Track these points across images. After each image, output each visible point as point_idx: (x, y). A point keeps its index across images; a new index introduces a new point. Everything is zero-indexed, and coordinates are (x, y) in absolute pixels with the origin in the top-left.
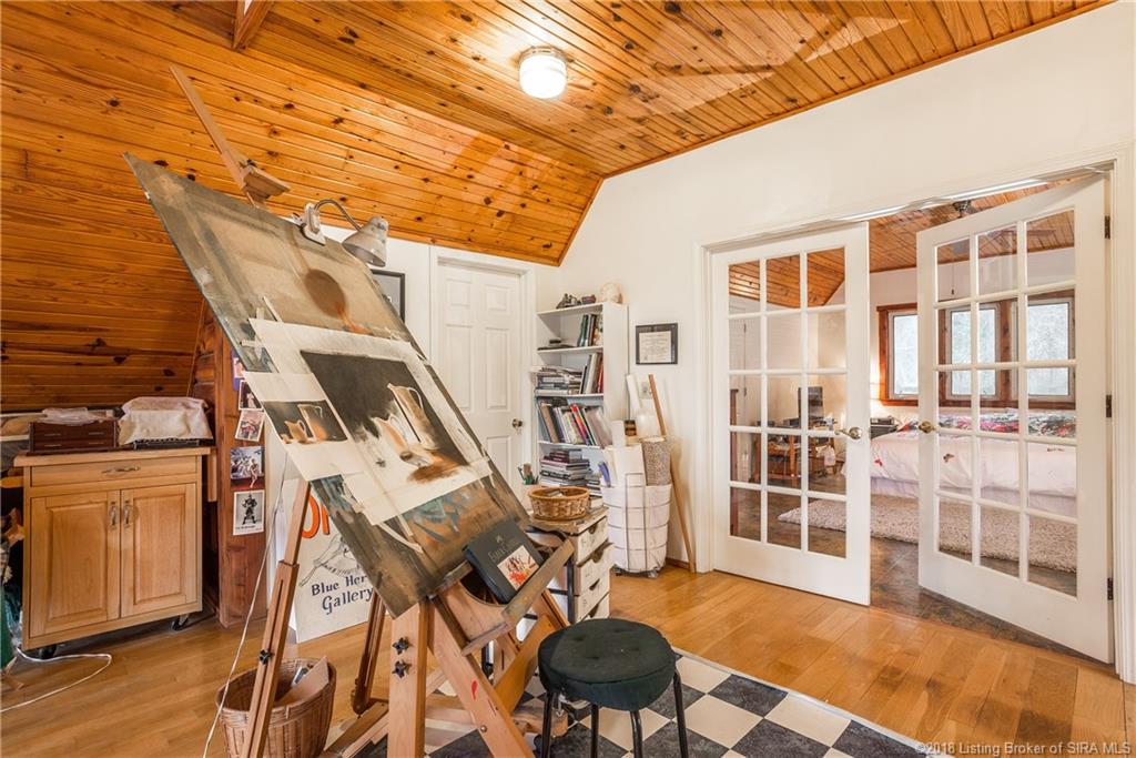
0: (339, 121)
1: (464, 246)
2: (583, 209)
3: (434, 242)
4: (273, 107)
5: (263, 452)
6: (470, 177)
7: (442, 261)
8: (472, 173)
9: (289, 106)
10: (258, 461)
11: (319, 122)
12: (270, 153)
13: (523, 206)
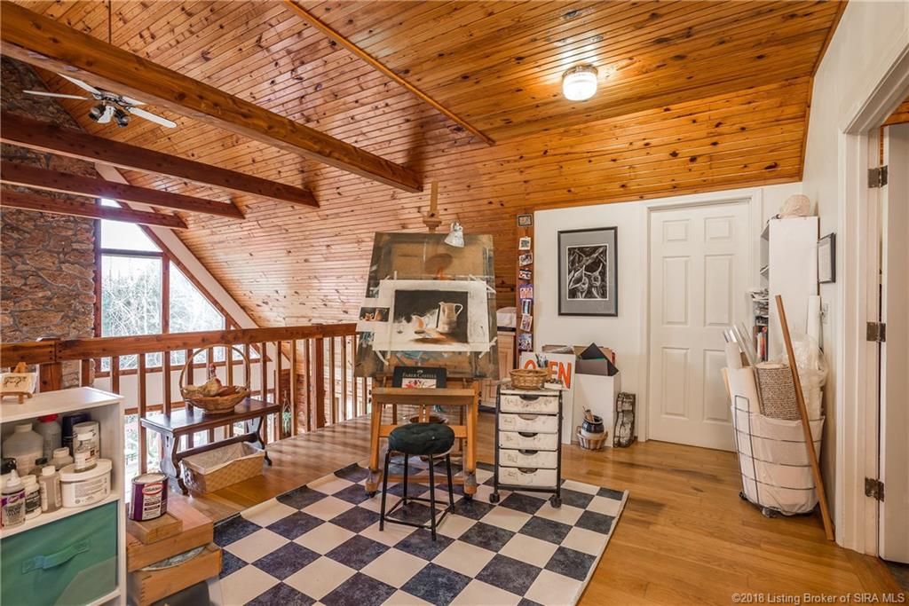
0: (546, 152)
1: (672, 193)
2: (803, 117)
3: (642, 198)
4: (515, 161)
5: (532, 337)
6: (647, 144)
7: (651, 209)
8: (646, 141)
9: (522, 157)
10: (530, 342)
11: (537, 157)
12: (525, 182)
13: (715, 144)
